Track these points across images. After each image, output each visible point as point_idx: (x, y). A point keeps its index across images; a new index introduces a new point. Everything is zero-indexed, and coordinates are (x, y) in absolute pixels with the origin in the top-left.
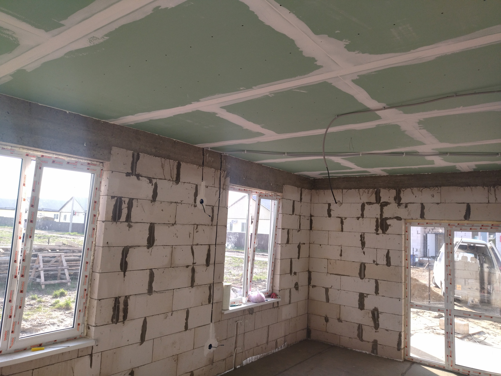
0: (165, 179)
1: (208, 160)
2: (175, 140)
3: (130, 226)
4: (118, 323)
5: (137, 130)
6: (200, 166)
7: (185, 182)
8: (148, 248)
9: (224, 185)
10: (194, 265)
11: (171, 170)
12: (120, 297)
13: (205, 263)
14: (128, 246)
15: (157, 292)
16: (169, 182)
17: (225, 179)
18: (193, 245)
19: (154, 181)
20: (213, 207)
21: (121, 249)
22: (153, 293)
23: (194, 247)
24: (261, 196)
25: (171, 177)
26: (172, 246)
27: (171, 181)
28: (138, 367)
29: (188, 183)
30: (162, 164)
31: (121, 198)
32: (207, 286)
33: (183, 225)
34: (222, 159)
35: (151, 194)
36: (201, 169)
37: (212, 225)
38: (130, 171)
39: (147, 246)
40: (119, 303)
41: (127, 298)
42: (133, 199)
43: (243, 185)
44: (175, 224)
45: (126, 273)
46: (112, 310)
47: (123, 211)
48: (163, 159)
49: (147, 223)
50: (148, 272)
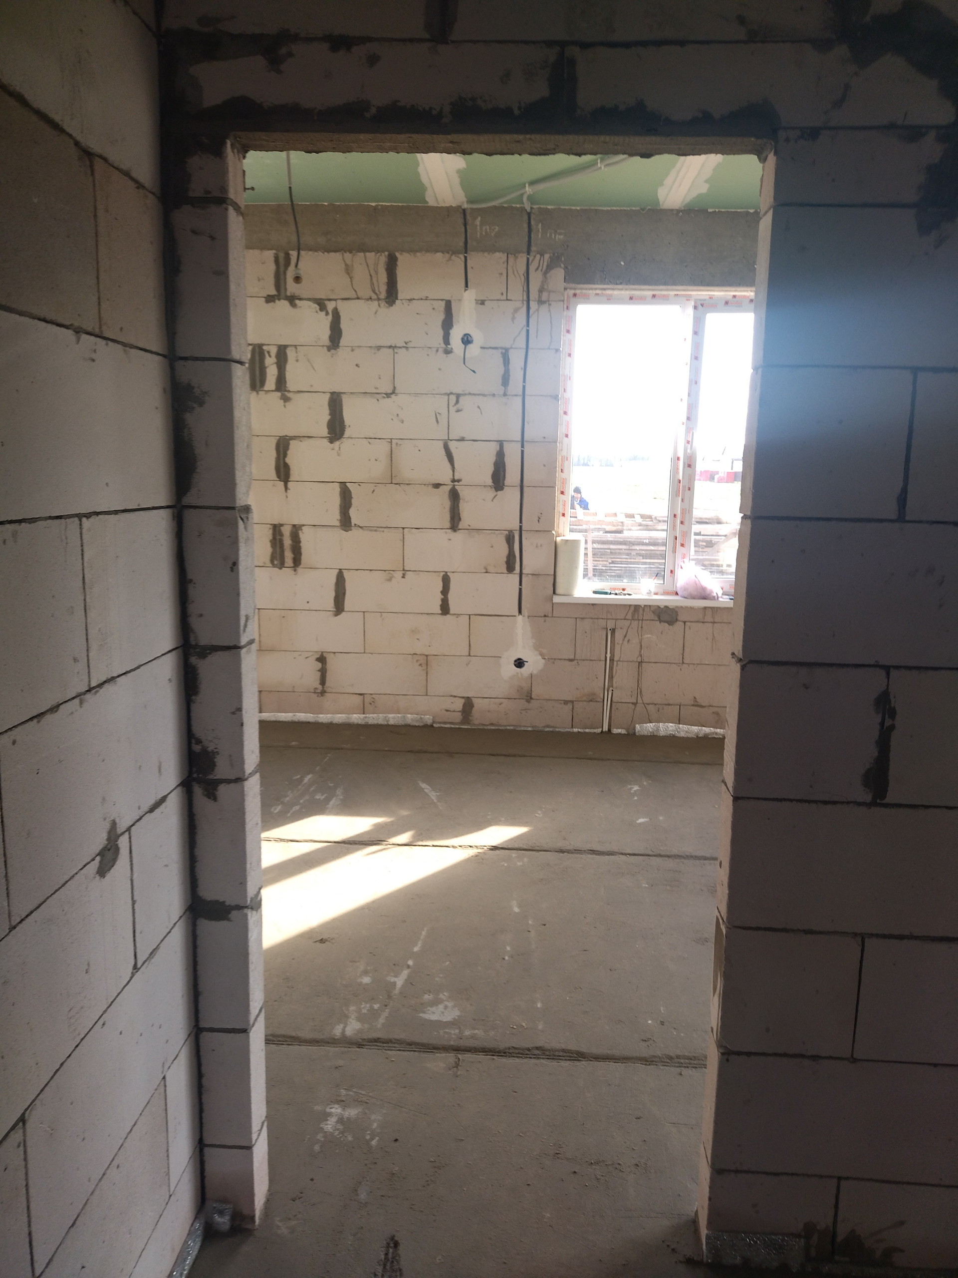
0: (358, 298)
1: (481, 234)
2: (373, 204)
3: (286, 399)
4: (284, 569)
6: (455, 252)
7: (414, 299)
8: (331, 442)
9: (541, 291)
10: (456, 483)
11: (371, 275)
12: (282, 525)
13: (489, 481)
14: (287, 436)
15: (361, 527)
16: (370, 302)
17: (545, 274)
18: (449, 439)
19: (330, 306)
20: (507, 350)
21: (273, 442)
22: (353, 528)
23: (452, 446)
25: (374, 291)
26: (390, 440)
27: (375, 300)
28: (334, 653)
29: (422, 299)
30: (346, 265)
31: (260, 346)
32: (502, 534)
33: (416, 396)
34: (533, 222)
35: (327, 332)
36: (459, 260)
37: (505, 395)
38: (273, 292)
39: (327, 437)
40: (281, 534)
41: (296, 530)
42: (286, 347)
44: (393, 393)
45: (290, 484)
46: (269, 544)
47: (268, 370)
48: (348, 255)
49: (324, 392)
50: (337, 488)
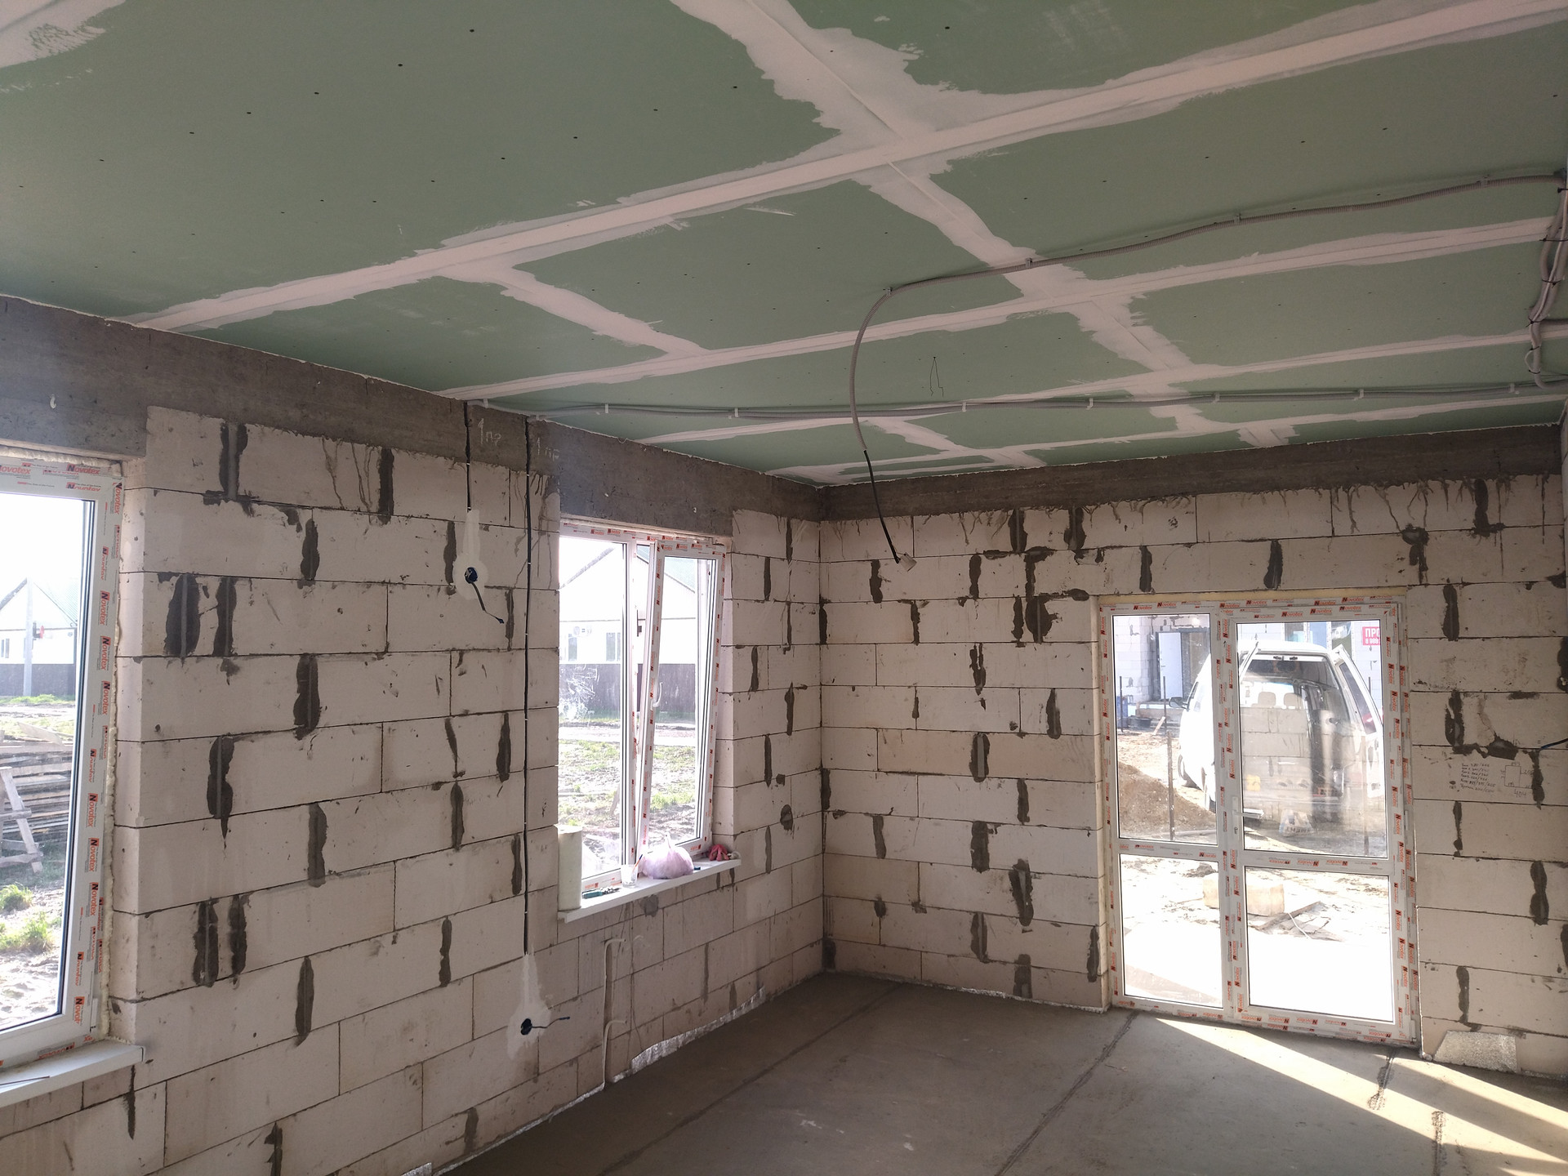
0: (342, 509)
1: (484, 440)
2: (366, 377)
3: (230, 670)
4: (216, 983)
5: (232, 349)
6: (458, 460)
7: (412, 516)
8: (299, 738)
9: (541, 518)
10: (459, 778)
11: (360, 477)
12: (215, 901)
13: (494, 769)
14: (229, 735)
15: (338, 874)
16: (358, 516)
17: (544, 498)
18: (451, 715)
19: (304, 517)
20: (511, 590)
21: (206, 747)
22: (326, 879)
23: (455, 722)
24: (663, 549)
25: (363, 500)
26: (380, 725)
27: (365, 513)
28: (294, 1115)
29: (421, 517)
30: (328, 457)
31: (191, 577)
32: (507, 841)
33: (413, 655)
34: (531, 436)
35: (297, 558)
36: (461, 469)
37: (509, 649)
38: (217, 487)
39: (294, 729)
40: (213, 918)
41: (239, 902)
42: (234, 579)
43: (605, 517)
44: (386, 651)
45: (232, 822)
46: (192, 943)
47: (202, 620)
48: (330, 443)
49: (290, 655)
50: (305, 813)
